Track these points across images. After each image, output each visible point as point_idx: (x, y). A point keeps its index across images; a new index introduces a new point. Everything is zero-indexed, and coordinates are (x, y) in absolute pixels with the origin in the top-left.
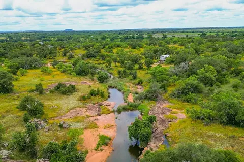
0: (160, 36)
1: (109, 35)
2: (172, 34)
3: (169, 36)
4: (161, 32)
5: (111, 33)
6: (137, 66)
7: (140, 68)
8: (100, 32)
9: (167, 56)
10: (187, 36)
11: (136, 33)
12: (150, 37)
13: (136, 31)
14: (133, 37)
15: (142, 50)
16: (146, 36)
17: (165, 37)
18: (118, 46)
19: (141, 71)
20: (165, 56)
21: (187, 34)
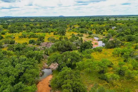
0: (113, 19)
1: (85, 19)
2: (120, 19)
3: (119, 19)
4: (114, 17)
5: (85, 18)
6: (103, 31)
7: (104, 31)
8: (80, 17)
9: (115, 27)
10: (129, 20)
11: (100, 18)
12: (108, 20)
13: (99, 17)
14: (98, 20)
15: (104, 25)
16: (105, 19)
17: (116, 20)
18: (93, 24)
19: (104, 32)
20: (114, 27)
21: (129, 18)
